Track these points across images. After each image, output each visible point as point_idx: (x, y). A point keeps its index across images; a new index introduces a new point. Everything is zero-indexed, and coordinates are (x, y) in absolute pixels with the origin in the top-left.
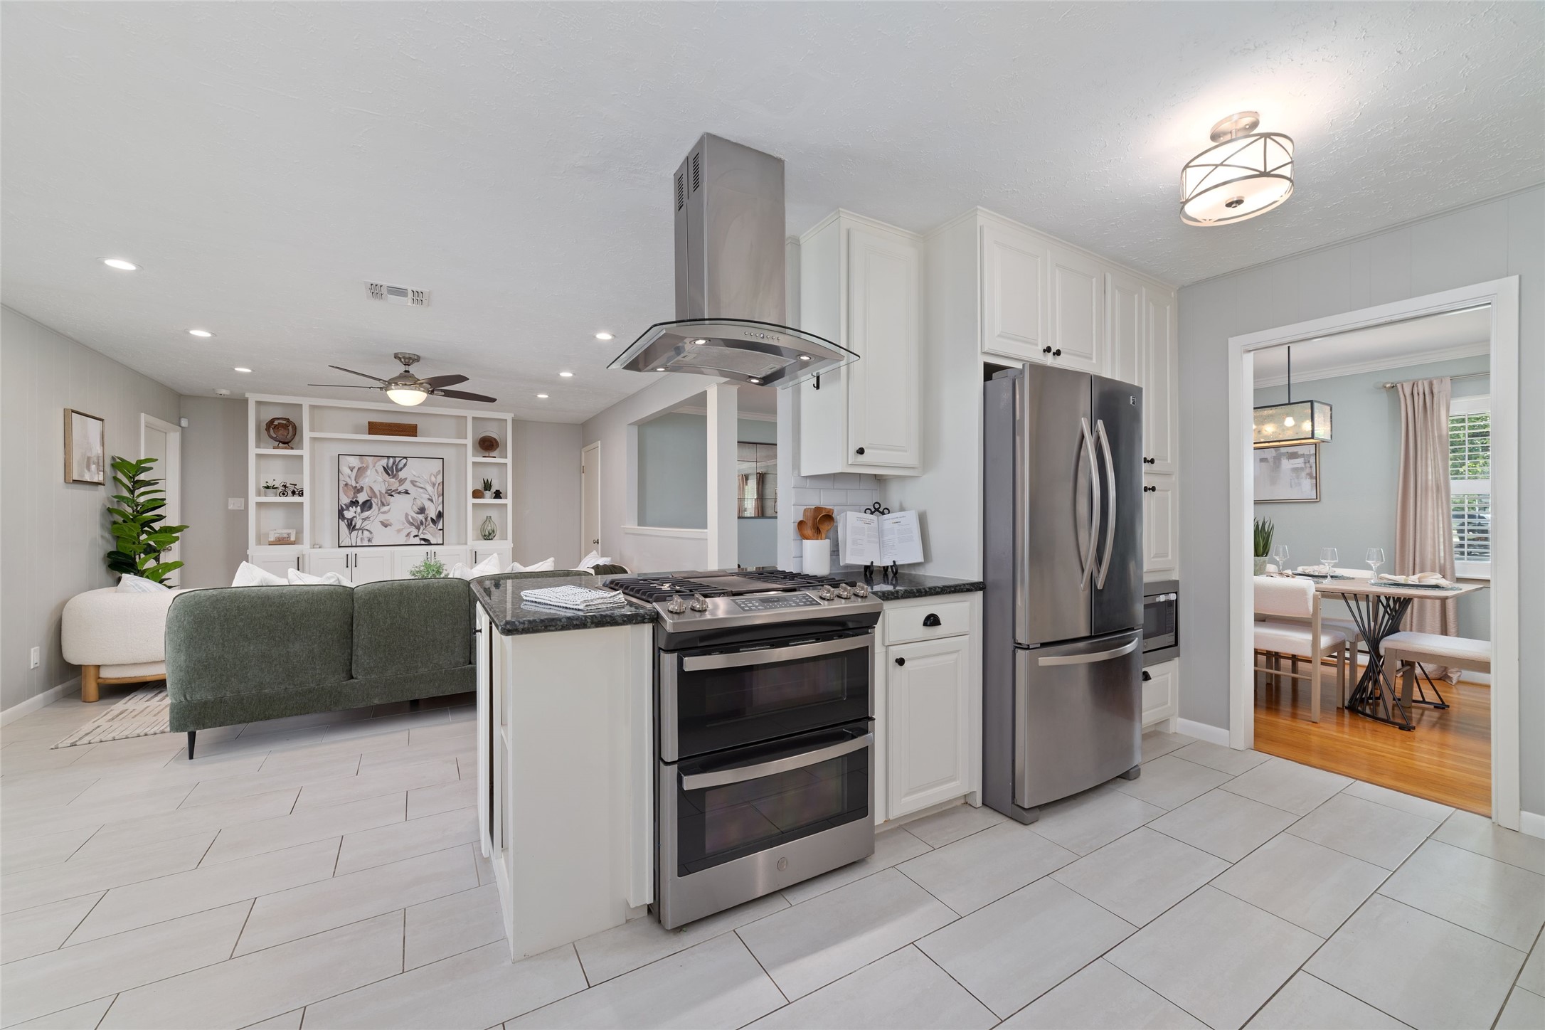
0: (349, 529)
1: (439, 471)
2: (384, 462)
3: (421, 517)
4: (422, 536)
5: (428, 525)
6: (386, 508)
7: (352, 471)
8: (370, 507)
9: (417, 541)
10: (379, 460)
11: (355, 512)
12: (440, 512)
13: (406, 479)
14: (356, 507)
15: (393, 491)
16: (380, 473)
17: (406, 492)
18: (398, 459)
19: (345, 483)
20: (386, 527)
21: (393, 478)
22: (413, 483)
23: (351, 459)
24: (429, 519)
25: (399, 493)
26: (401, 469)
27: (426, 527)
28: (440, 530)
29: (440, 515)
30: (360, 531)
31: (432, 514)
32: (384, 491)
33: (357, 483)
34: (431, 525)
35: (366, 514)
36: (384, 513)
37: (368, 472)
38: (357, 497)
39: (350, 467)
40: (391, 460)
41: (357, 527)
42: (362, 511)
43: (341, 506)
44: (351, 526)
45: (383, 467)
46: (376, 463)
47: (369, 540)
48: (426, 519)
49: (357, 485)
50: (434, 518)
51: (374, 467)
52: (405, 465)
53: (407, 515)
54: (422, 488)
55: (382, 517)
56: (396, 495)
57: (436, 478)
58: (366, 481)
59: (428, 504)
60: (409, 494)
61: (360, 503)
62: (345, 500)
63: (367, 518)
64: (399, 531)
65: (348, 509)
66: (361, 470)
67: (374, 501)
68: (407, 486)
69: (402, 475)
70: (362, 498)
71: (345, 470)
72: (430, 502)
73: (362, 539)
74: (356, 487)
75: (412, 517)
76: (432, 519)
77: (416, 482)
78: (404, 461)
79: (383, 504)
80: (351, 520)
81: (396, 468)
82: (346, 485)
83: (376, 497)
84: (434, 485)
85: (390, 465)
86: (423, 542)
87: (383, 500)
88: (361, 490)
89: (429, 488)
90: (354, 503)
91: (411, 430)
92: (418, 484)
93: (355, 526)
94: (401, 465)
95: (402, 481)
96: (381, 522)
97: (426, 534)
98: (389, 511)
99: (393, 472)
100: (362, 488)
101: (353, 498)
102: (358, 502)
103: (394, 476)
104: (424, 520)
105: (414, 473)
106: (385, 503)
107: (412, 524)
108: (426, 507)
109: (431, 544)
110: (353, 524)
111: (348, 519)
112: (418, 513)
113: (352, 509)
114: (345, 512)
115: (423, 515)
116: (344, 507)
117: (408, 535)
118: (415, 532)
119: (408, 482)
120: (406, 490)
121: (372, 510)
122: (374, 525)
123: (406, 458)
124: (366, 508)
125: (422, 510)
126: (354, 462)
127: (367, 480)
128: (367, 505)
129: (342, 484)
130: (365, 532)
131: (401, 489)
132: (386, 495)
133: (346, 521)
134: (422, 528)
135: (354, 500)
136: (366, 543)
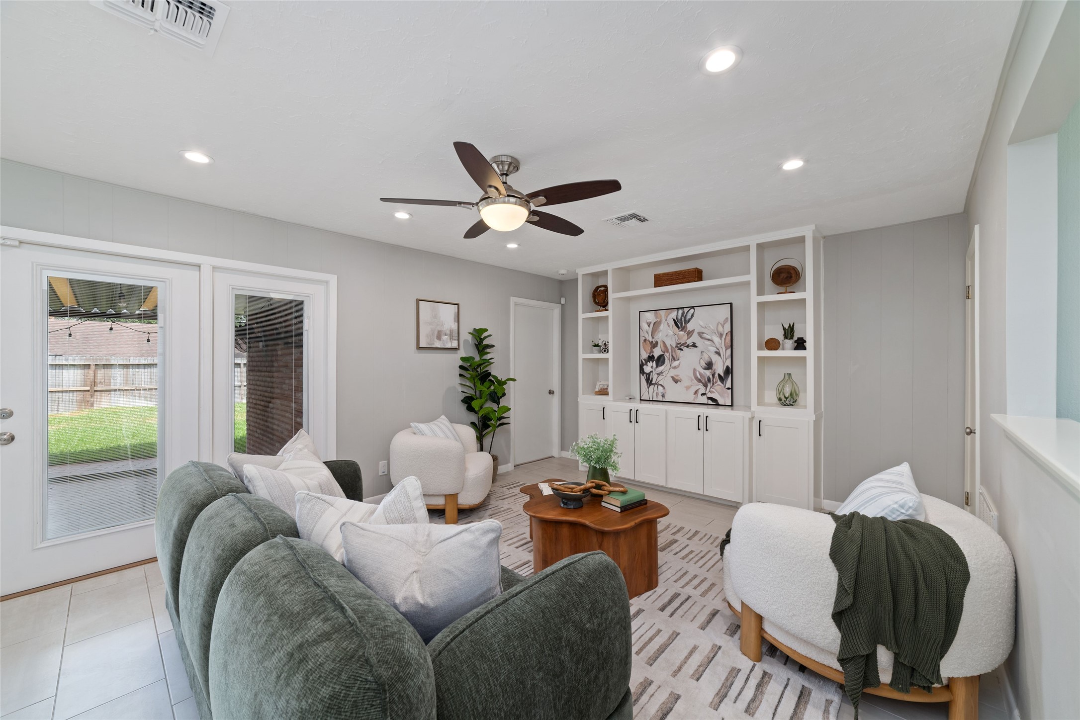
0: (647, 383)
1: (727, 318)
2: (674, 315)
3: (708, 373)
4: (709, 395)
5: (716, 382)
6: (676, 363)
7: (649, 326)
8: (663, 362)
9: (704, 400)
10: (670, 313)
11: (652, 367)
12: (727, 367)
13: (693, 331)
14: (653, 362)
15: (682, 345)
16: (671, 327)
17: (694, 345)
18: (686, 310)
19: (644, 338)
20: (676, 383)
21: (682, 330)
22: (700, 334)
23: (648, 315)
24: (716, 375)
25: (688, 346)
26: (689, 320)
27: (713, 384)
28: (728, 389)
29: (729, 371)
30: (656, 386)
31: (720, 369)
32: (674, 346)
33: (653, 338)
34: (719, 382)
35: (660, 369)
36: (675, 368)
37: (662, 327)
38: (653, 352)
39: (647, 323)
40: (680, 311)
41: (654, 382)
42: (657, 366)
43: (642, 361)
44: (649, 382)
45: (674, 320)
46: (667, 317)
47: (663, 396)
48: (713, 375)
49: (653, 340)
50: (722, 375)
51: (666, 320)
52: (693, 315)
53: (695, 370)
54: (709, 340)
55: (673, 373)
56: (685, 349)
57: (723, 327)
58: (660, 337)
59: (715, 359)
60: (696, 347)
61: (656, 358)
62: (645, 356)
63: (661, 373)
64: (688, 388)
65: (646, 364)
66: (656, 325)
67: (667, 355)
68: (695, 338)
69: (690, 326)
70: (657, 352)
71: (645, 326)
72: (717, 356)
73: (657, 394)
74: (652, 342)
75: (700, 374)
76: (719, 375)
77: (703, 333)
78: (692, 310)
79: (674, 359)
80: (649, 374)
81: (685, 319)
82: (645, 340)
83: (668, 351)
84: (721, 335)
85: (679, 317)
86: (710, 402)
87: (674, 355)
88: (654, 345)
89: (716, 339)
90: (651, 358)
91: (697, 275)
92: (705, 336)
93: (652, 380)
94: (689, 316)
95: (690, 334)
96: (672, 377)
97: (713, 392)
98: (679, 365)
99: (682, 324)
100: (657, 343)
101: (650, 353)
102: (653, 356)
103: (683, 329)
104: (711, 377)
105: (702, 324)
106: (675, 357)
107: (699, 381)
108: (713, 362)
109: (717, 404)
110: (651, 379)
111: (646, 374)
112: (705, 369)
113: (650, 364)
114: (645, 367)
115: (710, 371)
116: (644, 362)
117: (696, 392)
118: (702, 390)
119: (695, 334)
120: (694, 343)
121: (665, 365)
122: (666, 381)
123: (693, 307)
124: (660, 363)
125: (709, 365)
126: (650, 317)
127: (660, 334)
128: (660, 361)
129: (642, 339)
130: (660, 387)
131: (689, 342)
132: (677, 348)
133: (645, 375)
134: (709, 386)
135: (651, 355)
136: (660, 399)
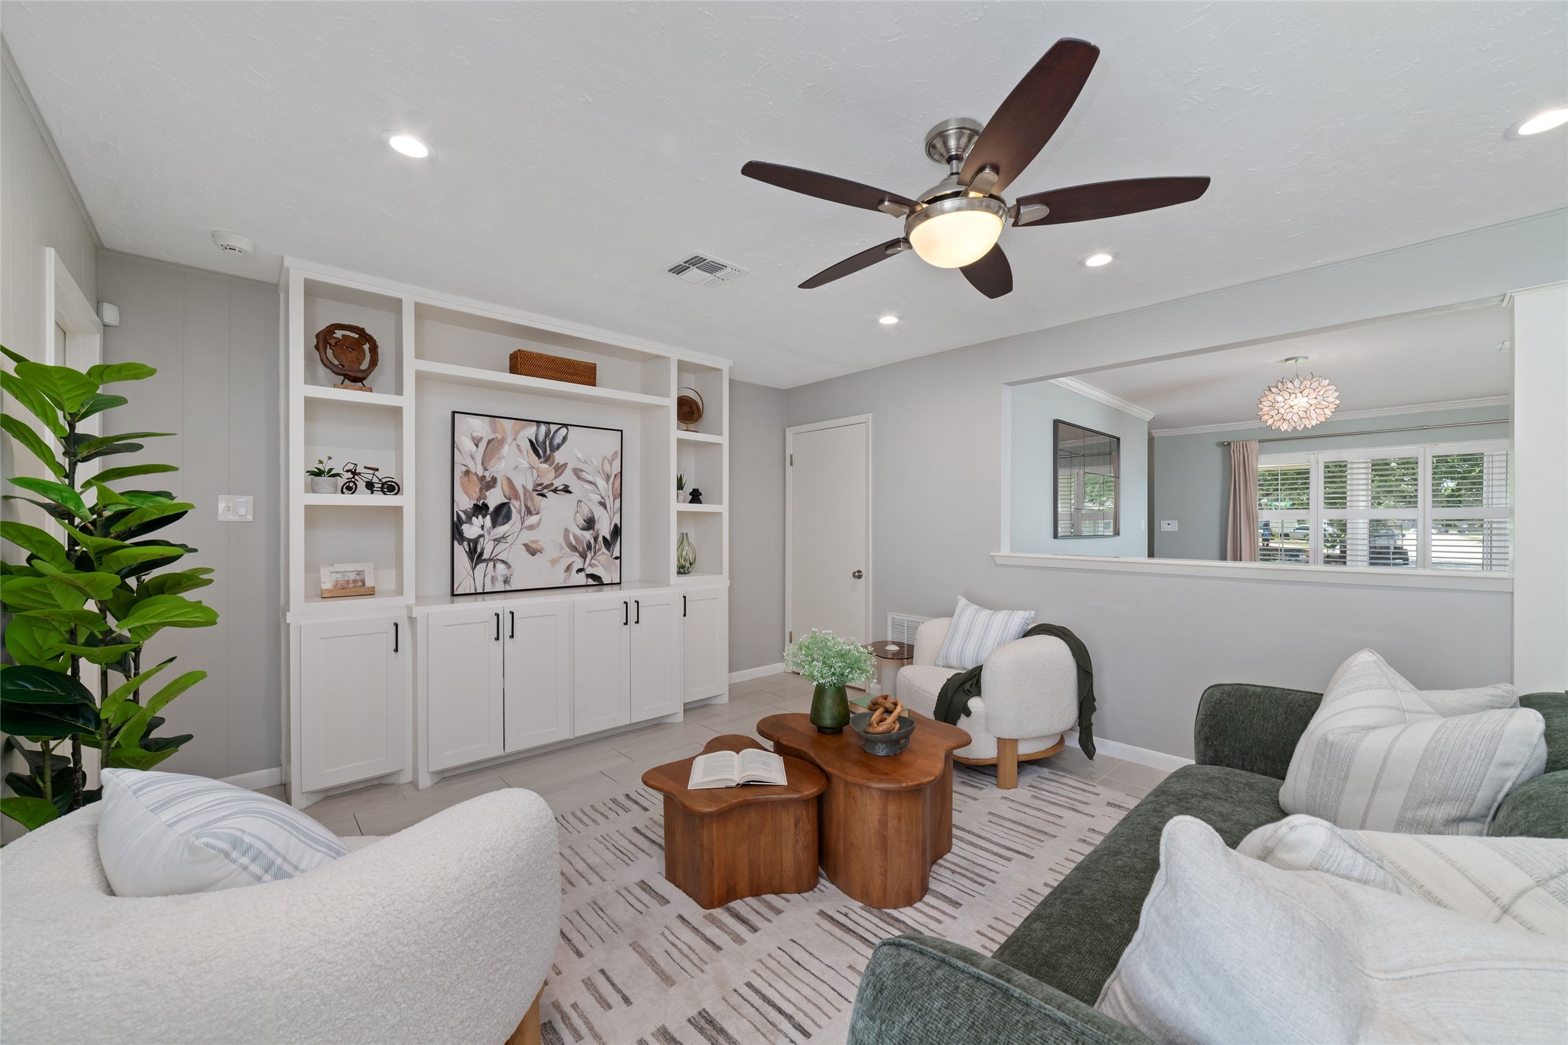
0: (471, 559)
1: (616, 452)
2: (531, 431)
3: (588, 535)
4: (589, 571)
5: (599, 550)
6: (533, 520)
7: (477, 446)
8: (508, 518)
9: (581, 579)
10: (523, 428)
11: (482, 527)
12: (616, 526)
13: (566, 465)
14: (484, 517)
15: (546, 487)
16: (525, 453)
17: (566, 490)
18: (553, 428)
19: (464, 469)
20: (533, 555)
21: (545, 462)
22: (577, 472)
23: (475, 421)
24: (600, 539)
25: (555, 491)
26: (559, 446)
27: (595, 553)
28: (616, 558)
29: (617, 531)
30: (491, 564)
31: (605, 529)
32: (530, 487)
33: (486, 469)
34: (604, 550)
35: (501, 530)
36: (531, 528)
37: (506, 450)
38: (485, 498)
39: (473, 439)
40: (543, 428)
41: (486, 556)
42: (494, 525)
43: (458, 516)
44: (475, 555)
45: (531, 441)
46: (517, 433)
47: (506, 582)
48: (596, 539)
49: (487, 474)
50: (608, 537)
51: (515, 439)
52: (565, 439)
53: (567, 531)
54: (590, 482)
55: (527, 537)
56: (550, 494)
57: (611, 465)
58: (500, 468)
59: (599, 513)
60: (570, 492)
61: (491, 509)
62: (465, 503)
63: (503, 537)
64: (554, 562)
65: (469, 521)
66: (493, 446)
67: (515, 505)
68: (567, 478)
69: (559, 457)
70: (494, 498)
71: (465, 443)
72: (601, 508)
73: (493, 579)
74: (484, 477)
75: (576, 537)
76: (604, 538)
77: (582, 471)
78: (563, 431)
79: (529, 512)
80: (475, 541)
81: (551, 444)
82: (467, 473)
83: (517, 497)
84: (608, 477)
85: (541, 438)
86: (591, 582)
87: (529, 504)
88: (489, 484)
89: (601, 483)
90: (480, 509)
91: (586, 374)
92: (584, 475)
93: (482, 553)
94: (558, 440)
95: (560, 469)
96: (526, 545)
97: (596, 566)
98: (539, 524)
99: (545, 451)
100: (494, 480)
101: (479, 499)
102: (485, 507)
103: (547, 459)
104: (592, 541)
105: (580, 455)
106: (532, 509)
107: (574, 549)
108: (596, 518)
109: (602, 584)
110: (479, 550)
111: (469, 541)
112: (584, 529)
113: (477, 521)
114: (465, 527)
115: (591, 532)
116: (463, 516)
117: (568, 568)
118: (578, 563)
119: (568, 471)
120: (566, 486)
121: (511, 522)
122: (514, 553)
123: (565, 426)
124: (500, 520)
125: (590, 524)
126: (480, 427)
127: (503, 464)
128: (501, 514)
129: (459, 470)
130: (500, 566)
131: (558, 483)
132: (535, 493)
133: (465, 543)
134: (589, 555)
135: (480, 503)
136: (500, 587)
